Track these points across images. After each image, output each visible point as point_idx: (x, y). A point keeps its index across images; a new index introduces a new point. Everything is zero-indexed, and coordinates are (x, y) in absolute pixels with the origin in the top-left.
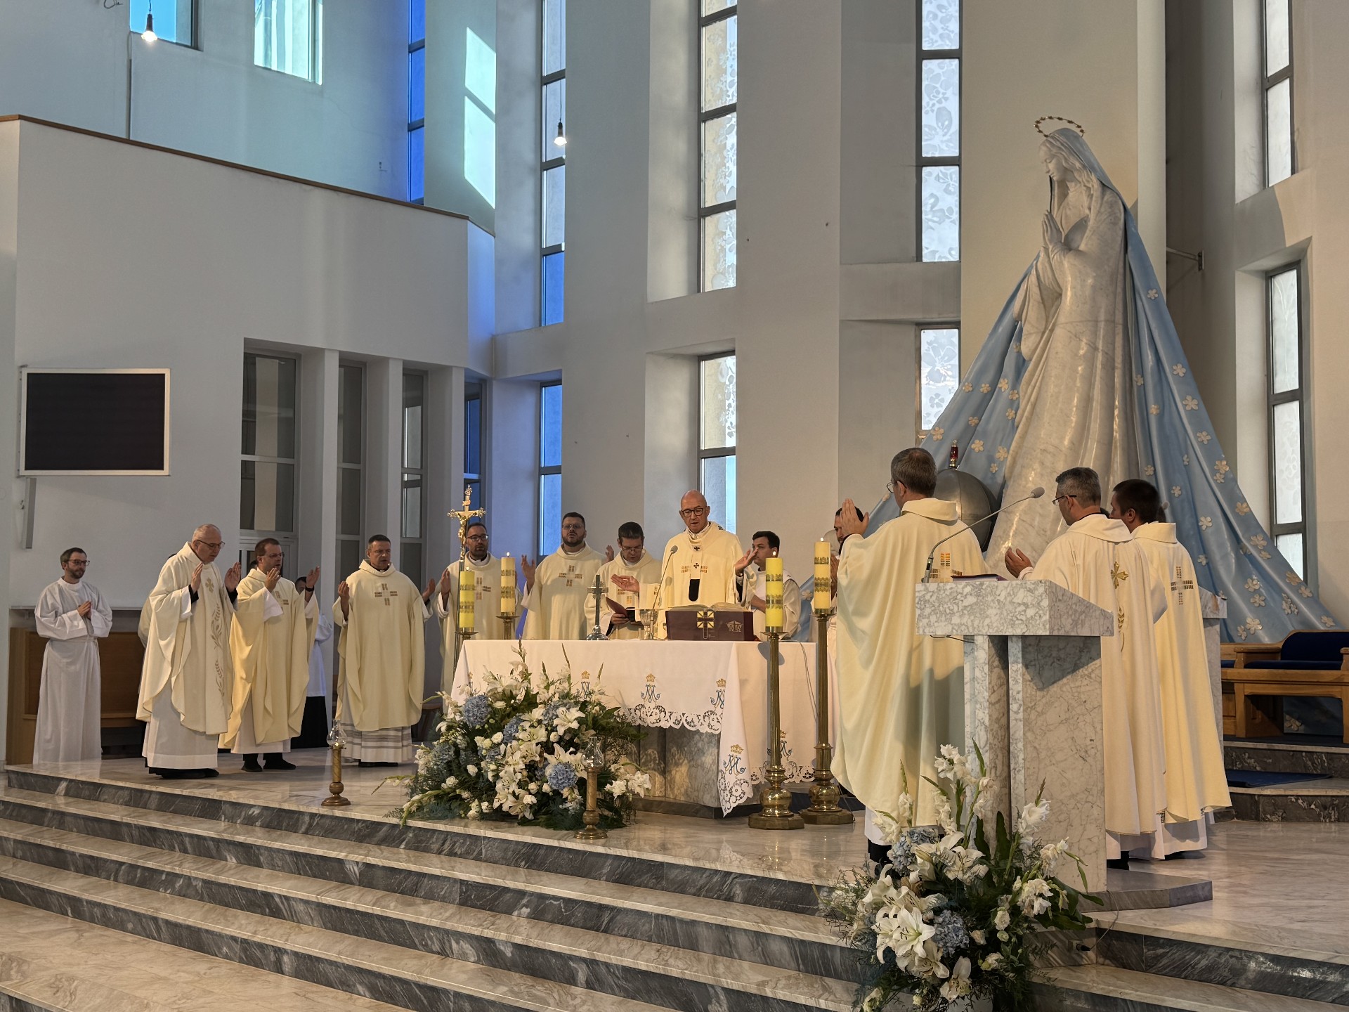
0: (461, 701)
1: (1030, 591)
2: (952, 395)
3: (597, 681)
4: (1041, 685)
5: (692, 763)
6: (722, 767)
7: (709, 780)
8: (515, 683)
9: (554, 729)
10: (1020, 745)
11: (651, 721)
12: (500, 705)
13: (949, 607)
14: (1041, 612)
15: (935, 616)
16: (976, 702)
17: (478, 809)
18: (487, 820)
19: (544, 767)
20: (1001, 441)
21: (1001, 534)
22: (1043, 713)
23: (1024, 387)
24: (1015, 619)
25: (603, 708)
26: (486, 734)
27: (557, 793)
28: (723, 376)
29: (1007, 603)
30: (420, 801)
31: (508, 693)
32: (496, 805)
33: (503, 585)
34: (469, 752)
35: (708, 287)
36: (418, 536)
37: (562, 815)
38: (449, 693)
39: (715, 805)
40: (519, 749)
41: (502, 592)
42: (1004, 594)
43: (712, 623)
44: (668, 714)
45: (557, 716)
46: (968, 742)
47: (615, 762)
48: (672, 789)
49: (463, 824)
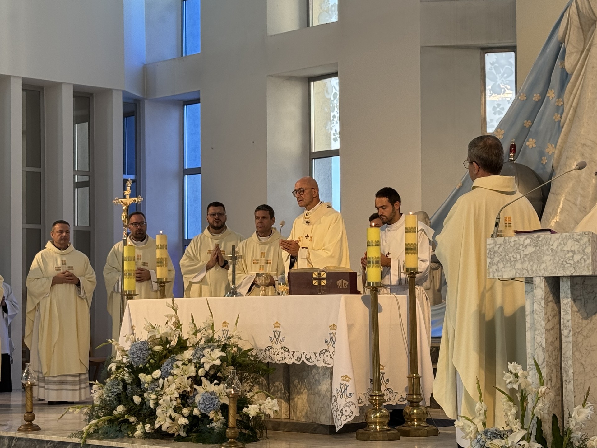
0: (127, 346)
1: (577, 241)
2: (510, 105)
3: (235, 327)
4: (586, 315)
5: (310, 392)
6: (334, 393)
7: (324, 404)
8: (170, 331)
9: (202, 366)
10: (570, 362)
11: (277, 359)
12: (158, 348)
13: (513, 256)
14: (585, 257)
15: (502, 263)
16: (535, 330)
17: (142, 430)
18: (149, 438)
19: (194, 396)
20: (550, 139)
21: (551, 211)
22: (587, 337)
23: (568, 96)
24: (565, 263)
25: (239, 349)
26: (148, 372)
27: (205, 415)
28: (328, 93)
29: (559, 251)
30: (96, 425)
31: (164, 339)
32: (157, 426)
33: (158, 257)
34: (134, 386)
35: (316, 21)
36: (88, 225)
37: (209, 432)
38: (117, 340)
39: (329, 423)
40: (174, 382)
41: (158, 262)
42: (556, 244)
43: (325, 281)
44: (291, 353)
45: (204, 356)
46: (530, 361)
47: (250, 391)
48: (295, 413)
49: (130, 442)
